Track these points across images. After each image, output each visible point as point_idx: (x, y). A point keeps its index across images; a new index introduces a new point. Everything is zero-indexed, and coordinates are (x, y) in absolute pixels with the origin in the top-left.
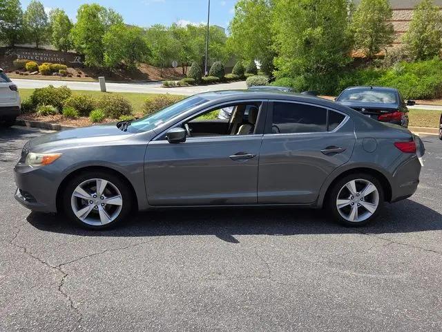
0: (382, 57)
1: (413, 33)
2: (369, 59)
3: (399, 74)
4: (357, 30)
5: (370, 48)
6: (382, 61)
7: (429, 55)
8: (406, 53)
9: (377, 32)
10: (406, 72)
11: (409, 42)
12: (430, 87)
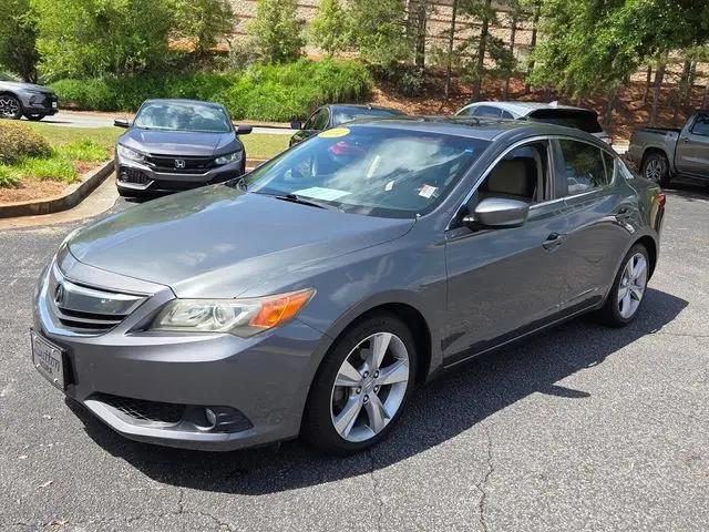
0: (225, 54)
1: (265, 21)
2: (204, 55)
3: (255, 82)
4: (178, 5)
5: (202, 37)
6: (225, 60)
7: (289, 55)
8: (258, 50)
9: (208, 12)
10: (265, 79)
11: (260, 34)
12: (302, 103)
